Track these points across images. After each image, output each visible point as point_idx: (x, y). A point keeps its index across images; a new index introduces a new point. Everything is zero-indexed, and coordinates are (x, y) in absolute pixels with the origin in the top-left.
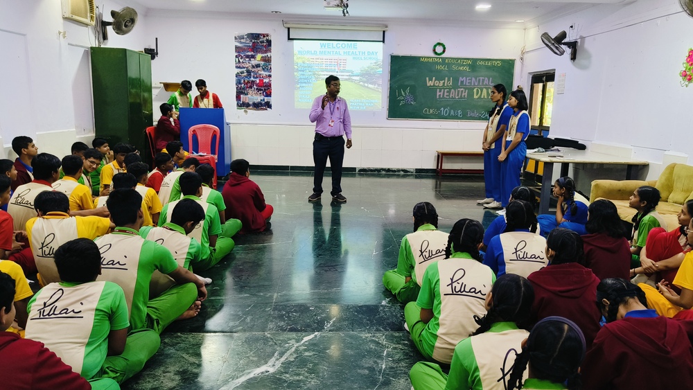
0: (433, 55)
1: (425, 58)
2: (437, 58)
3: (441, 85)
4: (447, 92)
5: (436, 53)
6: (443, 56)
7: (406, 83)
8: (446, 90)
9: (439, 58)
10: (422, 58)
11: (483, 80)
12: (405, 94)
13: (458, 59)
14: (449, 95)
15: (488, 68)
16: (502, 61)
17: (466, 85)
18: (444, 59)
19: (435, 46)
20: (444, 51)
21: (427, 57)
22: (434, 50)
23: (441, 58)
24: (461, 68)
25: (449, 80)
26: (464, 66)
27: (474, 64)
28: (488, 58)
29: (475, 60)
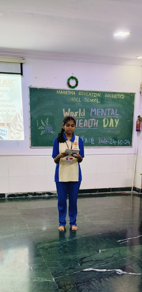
0: (67, 88)
1: (61, 90)
2: (71, 91)
3: (76, 115)
4: (82, 122)
5: (70, 86)
6: (77, 89)
7: (46, 114)
8: (80, 120)
9: (73, 91)
10: (58, 90)
11: (111, 111)
12: (45, 124)
13: (89, 92)
14: (83, 125)
15: (114, 100)
16: (125, 94)
17: (96, 116)
18: (77, 92)
19: (69, 80)
20: (77, 85)
21: (63, 90)
22: (68, 84)
23: (75, 91)
24: (92, 100)
25: (82, 111)
26: (94, 98)
27: (103, 97)
28: (114, 91)
29: (103, 93)
